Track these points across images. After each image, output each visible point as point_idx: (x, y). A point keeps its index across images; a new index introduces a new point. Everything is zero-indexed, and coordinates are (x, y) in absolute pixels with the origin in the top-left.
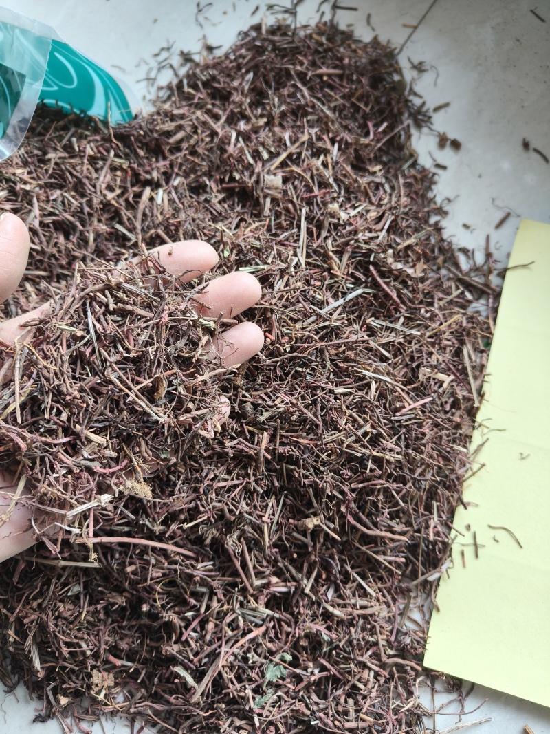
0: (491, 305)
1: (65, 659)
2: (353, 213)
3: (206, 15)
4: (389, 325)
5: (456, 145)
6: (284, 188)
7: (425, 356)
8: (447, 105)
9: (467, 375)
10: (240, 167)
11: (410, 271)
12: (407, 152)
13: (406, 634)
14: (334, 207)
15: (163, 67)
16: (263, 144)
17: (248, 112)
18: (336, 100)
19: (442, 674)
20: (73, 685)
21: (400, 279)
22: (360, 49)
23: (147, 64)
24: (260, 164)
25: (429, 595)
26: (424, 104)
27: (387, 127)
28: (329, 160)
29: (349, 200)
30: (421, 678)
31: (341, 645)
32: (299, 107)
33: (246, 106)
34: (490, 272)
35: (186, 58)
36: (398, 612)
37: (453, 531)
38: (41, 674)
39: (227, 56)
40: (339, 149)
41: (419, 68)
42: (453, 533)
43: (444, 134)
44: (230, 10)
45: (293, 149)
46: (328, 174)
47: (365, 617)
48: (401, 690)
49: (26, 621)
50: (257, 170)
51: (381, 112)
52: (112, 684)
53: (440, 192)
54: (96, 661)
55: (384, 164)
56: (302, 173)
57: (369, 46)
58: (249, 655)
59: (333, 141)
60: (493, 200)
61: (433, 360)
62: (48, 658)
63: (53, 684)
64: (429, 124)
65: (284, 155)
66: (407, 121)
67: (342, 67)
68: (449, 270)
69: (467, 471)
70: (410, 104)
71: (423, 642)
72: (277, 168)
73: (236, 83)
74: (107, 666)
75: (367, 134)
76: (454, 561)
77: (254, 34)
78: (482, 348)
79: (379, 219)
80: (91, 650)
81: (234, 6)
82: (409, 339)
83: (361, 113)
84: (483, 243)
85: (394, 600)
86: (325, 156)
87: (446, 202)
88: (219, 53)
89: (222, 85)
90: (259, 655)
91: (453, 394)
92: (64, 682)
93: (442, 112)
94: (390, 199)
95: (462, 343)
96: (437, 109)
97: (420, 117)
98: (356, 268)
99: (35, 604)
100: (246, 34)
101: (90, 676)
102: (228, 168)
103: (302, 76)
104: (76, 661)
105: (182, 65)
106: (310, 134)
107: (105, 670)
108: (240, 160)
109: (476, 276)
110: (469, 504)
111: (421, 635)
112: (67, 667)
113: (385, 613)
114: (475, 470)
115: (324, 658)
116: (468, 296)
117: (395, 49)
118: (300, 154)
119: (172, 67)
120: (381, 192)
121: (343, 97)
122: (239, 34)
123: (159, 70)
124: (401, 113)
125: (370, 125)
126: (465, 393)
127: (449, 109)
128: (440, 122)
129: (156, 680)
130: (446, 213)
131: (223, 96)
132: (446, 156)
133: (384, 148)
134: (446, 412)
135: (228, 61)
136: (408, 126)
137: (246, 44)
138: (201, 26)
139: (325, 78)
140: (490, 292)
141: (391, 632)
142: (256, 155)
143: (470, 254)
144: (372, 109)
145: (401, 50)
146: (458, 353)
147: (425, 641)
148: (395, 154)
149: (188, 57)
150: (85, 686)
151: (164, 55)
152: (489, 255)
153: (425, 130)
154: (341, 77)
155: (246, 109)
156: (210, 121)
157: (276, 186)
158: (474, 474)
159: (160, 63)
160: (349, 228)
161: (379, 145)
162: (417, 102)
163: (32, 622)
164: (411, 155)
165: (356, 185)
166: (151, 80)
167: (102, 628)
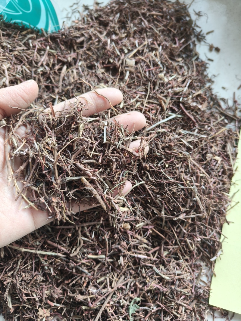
0: (237, 125)
1: (25, 302)
2: (170, 78)
4: (190, 133)
5: (217, 50)
6: (136, 66)
7: (209, 148)
8: (212, 32)
9: (229, 158)
10: (113, 56)
11: (200, 107)
12: (194, 53)
13: (200, 288)
14: (162, 75)
15: (75, 12)
16: (125, 46)
17: (118, 32)
18: (160, 27)
19: (219, 308)
20: (28, 316)
21: (195, 111)
22: (171, 5)
23: (66, 10)
24: (123, 55)
25: (210, 268)
26: (201, 31)
27: (184, 41)
28: (158, 54)
29: (168, 72)
30: (208, 310)
31: (167, 294)
32: (143, 29)
33: (116, 28)
34: (236, 109)
35: (86, 8)
36: (195, 277)
37: (222, 235)
38: (12, 310)
39: (106, 7)
40: (162, 49)
41: (199, 14)
42: (222, 237)
43: (212, 44)
45: (140, 48)
46: (157, 60)
47: (179, 280)
48: (198, 317)
49: (5, 283)
50: (122, 58)
51: (182, 34)
52: (49, 315)
53: (210, 72)
54: (41, 303)
55: (183, 58)
56: (144, 59)
57: (175, 4)
58: (121, 301)
59: (159, 45)
60: (236, 76)
61: (213, 150)
62: (16, 302)
63: (18, 315)
64: (204, 40)
65: (135, 51)
66: (194, 39)
67: (163, 12)
68: (216, 108)
69: (228, 206)
70: (195, 31)
71: (208, 292)
72: (132, 57)
73: (111, 18)
74: (46, 306)
75: (175, 43)
76: (224, 251)
78: (235, 145)
79: (183, 82)
80: (39, 298)
82: (201, 140)
83: (172, 34)
84: (232, 96)
85: (193, 271)
86: (156, 51)
87: (213, 77)
88: (102, 5)
89: (104, 19)
90: (126, 301)
91: (223, 167)
92: (23, 314)
93: (210, 35)
94: (188, 73)
95: (226, 142)
96: (208, 33)
97: (200, 37)
98: (173, 105)
99: (9, 274)
101: (37, 311)
102: (107, 57)
103: (144, 15)
104: (30, 303)
105: (84, 11)
106: (148, 41)
107: (45, 308)
108: (113, 53)
109: (230, 111)
110: (230, 222)
111: (207, 288)
112: (26, 307)
113: (189, 278)
114: (232, 205)
115: (159, 301)
116: (226, 121)
117: (187, 5)
118: (143, 50)
119: (79, 12)
120: (183, 70)
121: (164, 26)
123: (73, 13)
124: (191, 34)
125: (177, 39)
126: (228, 167)
127: (213, 33)
128: (209, 39)
129: (72, 314)
130: (213, 82)
131: (105, 24)
132: (213, 55)
133: (183, 51)
134: (220, 176)
135: (107, 9)
136: (194, 41)
139: (155, 17)
140: (236, 119)
141: (192, 287)
142: (122, 51)
143: (226, 101)
144: (177, 32)
145: (190, 6)
146: (224, 147)
147: (209, 292)
148: (188, 53)
149: (87, 7)
150: (35, 316)
151: (75, 6)
152: (235, 102)
153: (202, 43)
154: (162, 17)
155: (116, 30)
156: (98, 34)
157: (131, 65)
158: (232, 208)
159: (73, 10)
160: (169, 86)
161: (181, 49)
162: (198, 30)
163: (8, 283)
164: (196, 54)
165: (171, 66)
166: (69, 18)
167: (44, 286)
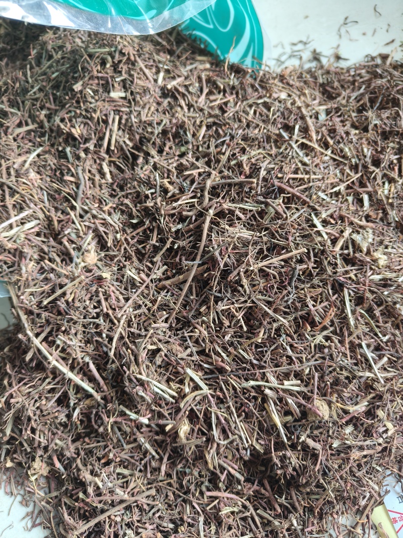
3: (348, 29)
15: (294, 56)
23: (283, 48)
35: (316, 57)
38: (6, 439)
39: (348, 71)
44: (370, 33)
77: (379, 61)
81: (375, 31)
88: (343, 64)
100: (373, 59)
105: (310, 61)
119: (301, 58)
122: (367, 56)
123: (290, 57)
135: (347, 75)
137: (368, 66)
138: (340, 36)
149: (317, 56)
151: (300, 47)
159: (293, 52)
166: (279, 61)
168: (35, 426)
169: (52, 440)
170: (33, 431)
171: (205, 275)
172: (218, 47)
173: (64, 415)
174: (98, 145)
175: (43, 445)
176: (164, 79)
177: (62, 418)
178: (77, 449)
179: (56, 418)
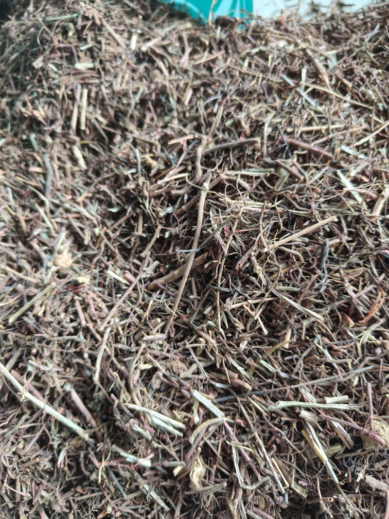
35: (315, 9)
39: (356, 15)
105: (308, 14)
135: (355, 19)
137: (379, 8)
149: (316, 8)
167: (44, 482)
168: (13, 477)
169: (37, 492)
170: (13, 483)
171: (206, 266)
172: (201, 11)
173: (46, 460)
174: (66, 126)
175: (26, 499)
176: (138, 42)
177: (46, 464)
178: (68, 501)
179: (38, 464)
